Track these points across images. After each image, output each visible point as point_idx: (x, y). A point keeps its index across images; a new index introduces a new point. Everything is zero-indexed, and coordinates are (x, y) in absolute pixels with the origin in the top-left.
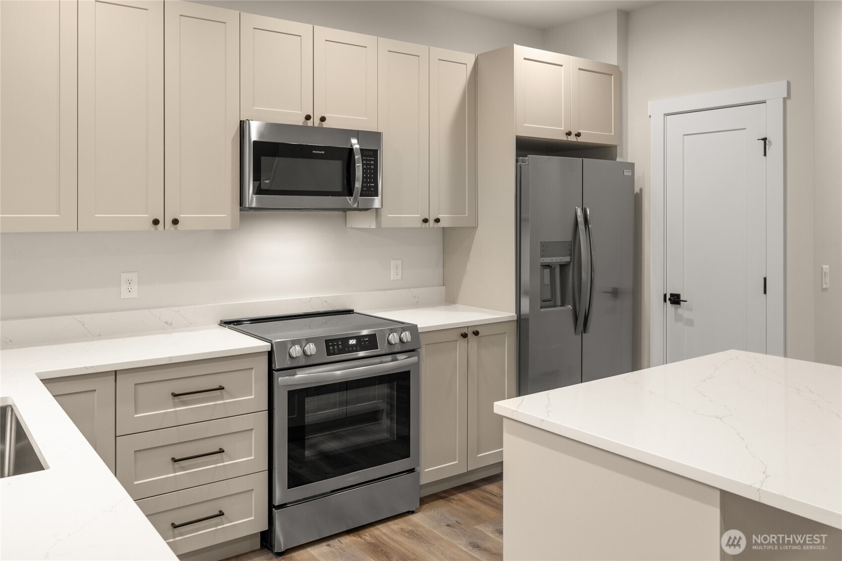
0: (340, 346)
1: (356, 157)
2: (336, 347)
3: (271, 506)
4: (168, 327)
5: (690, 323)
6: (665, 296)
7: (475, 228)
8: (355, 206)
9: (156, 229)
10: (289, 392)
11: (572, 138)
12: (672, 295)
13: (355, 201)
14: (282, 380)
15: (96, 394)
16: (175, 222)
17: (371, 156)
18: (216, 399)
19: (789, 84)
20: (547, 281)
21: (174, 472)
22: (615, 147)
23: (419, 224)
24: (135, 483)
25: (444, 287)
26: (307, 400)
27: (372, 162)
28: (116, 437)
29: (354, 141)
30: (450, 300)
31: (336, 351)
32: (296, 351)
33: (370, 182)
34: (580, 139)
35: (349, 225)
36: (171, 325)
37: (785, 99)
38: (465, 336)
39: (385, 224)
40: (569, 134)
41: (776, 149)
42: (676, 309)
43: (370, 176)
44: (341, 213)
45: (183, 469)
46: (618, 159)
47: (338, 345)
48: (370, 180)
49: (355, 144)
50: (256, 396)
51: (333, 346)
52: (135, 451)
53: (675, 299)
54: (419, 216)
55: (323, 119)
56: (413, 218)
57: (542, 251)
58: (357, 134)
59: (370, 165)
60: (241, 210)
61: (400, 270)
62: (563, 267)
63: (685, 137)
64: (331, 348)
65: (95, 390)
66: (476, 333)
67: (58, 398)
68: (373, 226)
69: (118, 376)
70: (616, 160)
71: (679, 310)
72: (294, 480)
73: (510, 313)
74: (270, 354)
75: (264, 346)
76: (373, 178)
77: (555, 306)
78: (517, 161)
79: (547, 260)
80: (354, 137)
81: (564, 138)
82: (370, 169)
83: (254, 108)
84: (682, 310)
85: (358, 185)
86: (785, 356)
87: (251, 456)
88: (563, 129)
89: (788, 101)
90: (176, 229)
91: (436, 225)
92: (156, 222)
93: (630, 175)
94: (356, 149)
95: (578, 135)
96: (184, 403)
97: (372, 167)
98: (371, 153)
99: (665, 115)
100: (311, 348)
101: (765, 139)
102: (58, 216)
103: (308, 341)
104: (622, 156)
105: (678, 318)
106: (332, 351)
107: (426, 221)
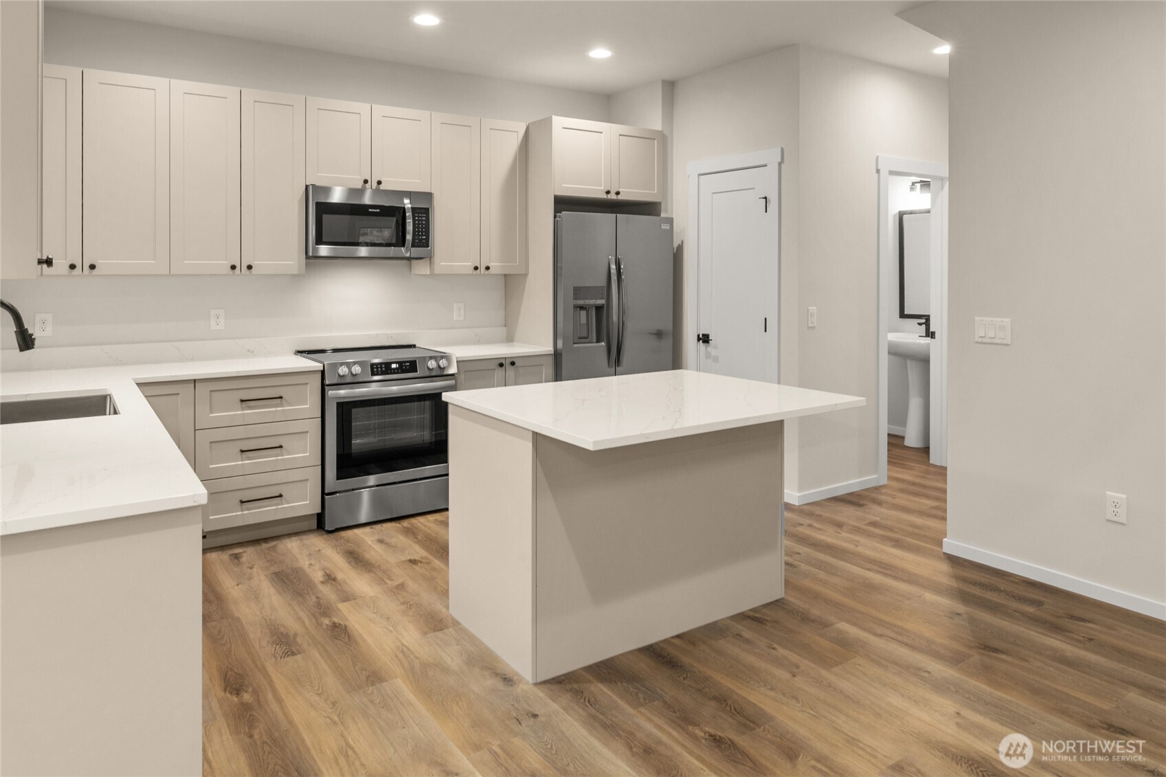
0: (384, 369)
1: (407, 215)
2: (379, 369)
3: (323, 494)
4: (250, 353)
5: (716, 359)
6: (699, 336)
7: (526, 275)
8: (408, 255)
9: (234, 273)
10: (338, 403)
11: (612, 196)
12: (703, 335)
13: (407, 251)
14: (331, 393)
15: (179, 396)
16: (250, 267)
17: (423, 214)
18: (277, 406)
19: (782, 150)
20: (583, 320)
21: (242, 461)
22: (660, 203)
23: (471, 271)
24: (211, 466)
25: (506, 328)
26: (354, 411)
27: (424, 218)
28: (195, 430)
29: (407, 201)
30: (510, 339)
31: (380, 373)
32: (343, 370)
33: (422, 235)
34: (620, 197)
35: (413, 272)
36: (253, 352)
37: (780, 164)
38: (501, 365)
39: (437, 270)
40: (608, 192)
41: (773, 206)
42: (706, 347)
43: (422, 230)
44: (405, 262)
45: (249, 459)
46: (663, 215)
47: (381, 368)
48: (422, 233)
49: (407, 204)
50: (310, 405)
51: (377, 368)
52: (211, 442)
53: (705, 339)
54: (471, 265)
55: (379, 183)
56: (466, 266)
57: (575, 294)
58: (409, 194)
59: (422, 220)
60: (306, 258)
61: (462, 312)
62: (599, 309)
63: (714, 195)
64: (375, 370)
65: (178, 394)
66: (513, 364)
67: (149, 398)
68: (428, 273)
69: (196, 384)
70: (660, 216)
71: (708, 348)
72: (342, 474)
73: (548, 348)
74: (323, 372)
75: (319, 366)
76: (424, 232)
77: (592, 342)
78: (555, 217)
79: (581, 302)
80: (407, 197)
81: (604, 196)
82: (422, 224)
83: (319, 174)
84: (711, 348)
85: (409, 237)
86: (779, 383)
87: (306, 453)
88: (603, 188)
89: (783, 165)
90: (250, 273)
91: (487, 272)
92: (233, 267)
93: (668, 228)
94: (408, 208)
95: (618, 193)
96: (250, 408)
97: (424, 222)
98: (423, 211)
99: (699, 175)
100: (357, 369)
101: (766, 198)
102: (154, 262)
103: (355, 363)
104: (666, 211)
105: (708, 355)
106: (376, 373)
107: (476, 268)
